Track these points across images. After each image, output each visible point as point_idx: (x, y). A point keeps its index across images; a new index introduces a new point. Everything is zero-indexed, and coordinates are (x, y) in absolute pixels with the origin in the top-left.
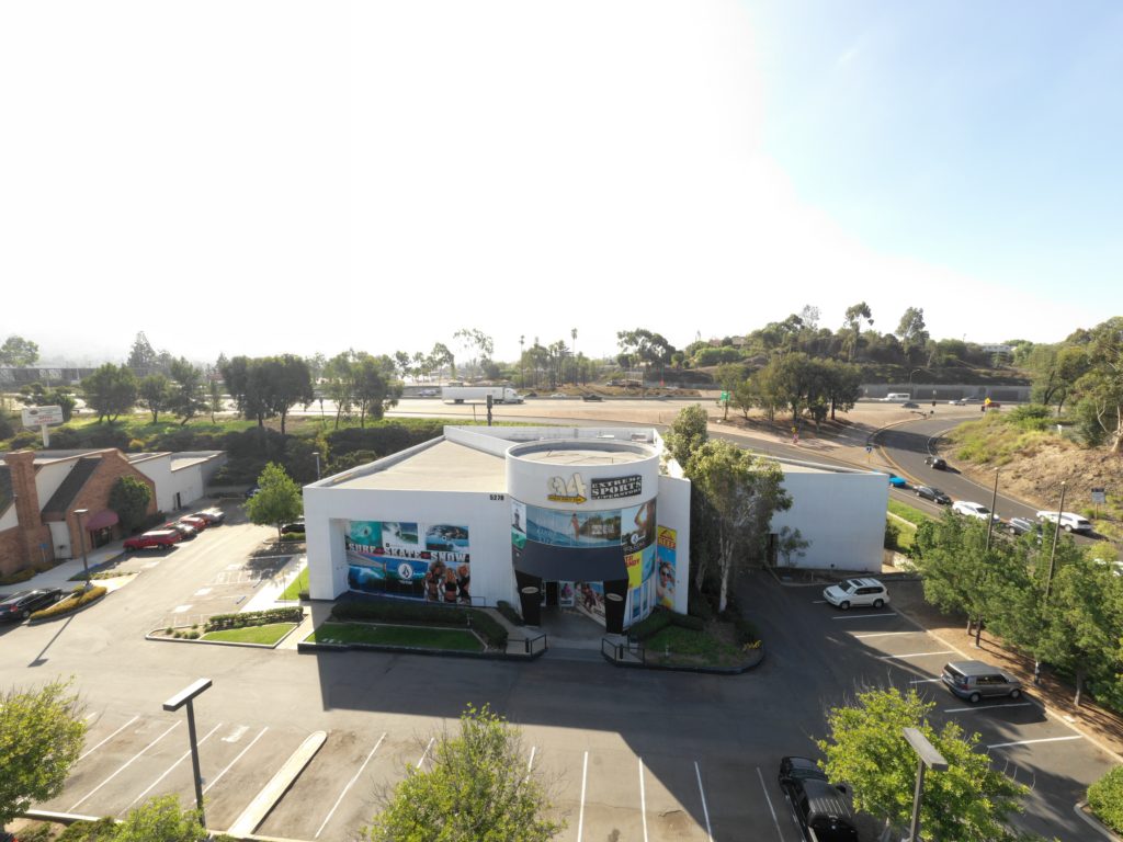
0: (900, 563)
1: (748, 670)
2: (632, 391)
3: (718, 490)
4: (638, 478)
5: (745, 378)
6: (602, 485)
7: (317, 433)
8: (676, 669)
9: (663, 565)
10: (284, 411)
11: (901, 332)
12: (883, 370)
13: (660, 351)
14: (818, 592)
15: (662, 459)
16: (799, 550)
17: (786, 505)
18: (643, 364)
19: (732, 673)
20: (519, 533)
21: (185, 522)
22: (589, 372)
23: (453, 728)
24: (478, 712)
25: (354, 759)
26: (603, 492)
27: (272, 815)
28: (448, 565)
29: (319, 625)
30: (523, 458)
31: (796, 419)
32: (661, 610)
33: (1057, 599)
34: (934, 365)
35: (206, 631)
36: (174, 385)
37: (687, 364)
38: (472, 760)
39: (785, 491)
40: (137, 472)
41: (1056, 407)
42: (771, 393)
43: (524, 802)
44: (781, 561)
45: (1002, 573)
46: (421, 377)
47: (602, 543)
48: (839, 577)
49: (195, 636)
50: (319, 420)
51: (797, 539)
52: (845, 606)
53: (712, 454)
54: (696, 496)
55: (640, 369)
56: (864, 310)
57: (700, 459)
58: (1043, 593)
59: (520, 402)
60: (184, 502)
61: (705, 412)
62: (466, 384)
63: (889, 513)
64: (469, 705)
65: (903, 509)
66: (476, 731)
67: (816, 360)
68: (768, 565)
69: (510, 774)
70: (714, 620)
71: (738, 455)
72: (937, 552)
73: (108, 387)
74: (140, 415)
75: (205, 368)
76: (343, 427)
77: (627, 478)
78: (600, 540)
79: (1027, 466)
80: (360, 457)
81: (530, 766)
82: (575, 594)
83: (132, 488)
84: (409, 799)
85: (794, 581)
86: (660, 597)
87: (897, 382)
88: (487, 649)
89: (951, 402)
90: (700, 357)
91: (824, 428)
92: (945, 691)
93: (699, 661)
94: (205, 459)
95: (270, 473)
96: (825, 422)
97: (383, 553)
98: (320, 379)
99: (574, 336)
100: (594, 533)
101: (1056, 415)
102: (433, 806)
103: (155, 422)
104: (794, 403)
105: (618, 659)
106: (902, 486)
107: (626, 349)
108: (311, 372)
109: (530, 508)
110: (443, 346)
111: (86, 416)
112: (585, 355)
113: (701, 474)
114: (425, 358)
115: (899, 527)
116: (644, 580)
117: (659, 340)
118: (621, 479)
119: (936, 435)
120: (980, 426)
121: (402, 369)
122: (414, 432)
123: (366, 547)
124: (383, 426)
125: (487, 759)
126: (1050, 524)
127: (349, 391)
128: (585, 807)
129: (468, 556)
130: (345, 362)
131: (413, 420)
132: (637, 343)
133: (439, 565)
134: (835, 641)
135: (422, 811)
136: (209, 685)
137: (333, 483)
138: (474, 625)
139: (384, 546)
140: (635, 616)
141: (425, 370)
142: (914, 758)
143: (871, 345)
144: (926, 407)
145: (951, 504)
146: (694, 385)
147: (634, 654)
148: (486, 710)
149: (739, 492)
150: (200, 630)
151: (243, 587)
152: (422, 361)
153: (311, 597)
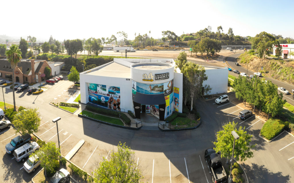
0: (231, 89)
1: (198, 127)
2: (166, 48)
3: (190, 76)
4: (168, 73)
5: (196, 44)
6: (158, 76)
7: (83, 59)
8: (180, 130)
9: (176, 99)
10: (76, 53)
11: (229, 33)
12: (226, 42)
13: (173, 37)
14: (214, 101)
15: (175, 68)
16: (209, 91)
17: (206, 79)
18: (169, 40)
19: (194, 128)
20: (134, 90)
21: (56, 78)
22: (154, 43)
23: (115, 149)
24: (123, 145)
25: (90, 151)
26: (158, 78)
27: (73, 157)
28: (114, 98)
29: (83, 110)
30: (136, 68)
31: (208, 55)
32: (175, 112)
33: (257, 91)
34: (235, 41)
35: (60, 105)
36: (56, 46)
37: (181, 40)
38: (121, 160)
39: (206, 75)
40: (49, 66)
41: (255, 50)
42: (202, 48)
43: (136, 176)
44: (205, 94)
45: (249, 87)
46: (108, 44)
47: (158, 93)
48: (218, 96)
49: (58, 106)
50: (84, 56)
51: (209, 88)
52: (220, 103)
53: (188, 66)
54: (184, 78)
55: (168, 42)
56: (221, 28)
57: (185, 67)
58: (255, 90)
59: (134, 51)
60: (56, 74)
61: (186, 54)
62: (120, 46)
63: (229, 78)
64: (120, 142)
65: (231, 76)
66: (122, 151)
67: (212, 39)
68: (202, 96)
69: (132, 166)
70: (189, 114)
71: (195, 66)
72: (238, 85)
73: (46, 47)
74: (50, 53)
75: (61, 42)
76: (89, 58)
77: (165, 74)
78: (157, 92)
79: (252, 63)
80: (92, 66)
81: (137, 164)
82: (151, 109)
83: (48, 69)
84: (104, 168)
85: (208, 99)
86: (175, 108)
87: (229, 45)
88: (125, 125)
89: (239, 49)
90: (184, 38)
91: (214, 57)
92: (239, 119)
93: (186, 126)
94: (60, 64)
95: (73, 69)
96: (214, 55)
97: (97, 93)
98: (84, 45)
99: (150, 33)
100: (156, 90)
101: (255, 51)
102: (110, 172)
103: (52, 55)
104: (207, 51)
105: (163, 129)
106: (231, 70)
107: (164, 36)
108: (82, 43)
109: (137, 83)
110: (114, 36)
111: (42, 53)
112: (153, 38)
113: (185, 71)
114: (109, 39)
115: (231, 81)
116: (170, 104)
117: (173, 34)
118: (163, 74)
119: (236, 57)
120: (244, 55)
121: (103, 42)
122: (106, 60)
123: (93, 91)
124: (98, 58)
125: (125, 160)
126: (256, 75)
127: (91, 48)
128: (154, 178)
129: (120, 96)
130: (90, 40)
131: (106, 56)
132: (167, 34)
133: (112, 98)
134: (218, 113)
135: (107, 173)
136: (60, 119)
137: (87, 73)
138: (121, 118)
139: (98, 91)
140: (168, 115)
141: (109, 42)
142: (233, 138)
143: (223, 36)
144: (234, 51)
145: (240, 74)
146: (183, 46)
147: (167, 127)
148: (125, 144)
149: (196, 76)
150: (59, 105)
151: (67, 96)
152: (108, 40)
153: (81, 102)
